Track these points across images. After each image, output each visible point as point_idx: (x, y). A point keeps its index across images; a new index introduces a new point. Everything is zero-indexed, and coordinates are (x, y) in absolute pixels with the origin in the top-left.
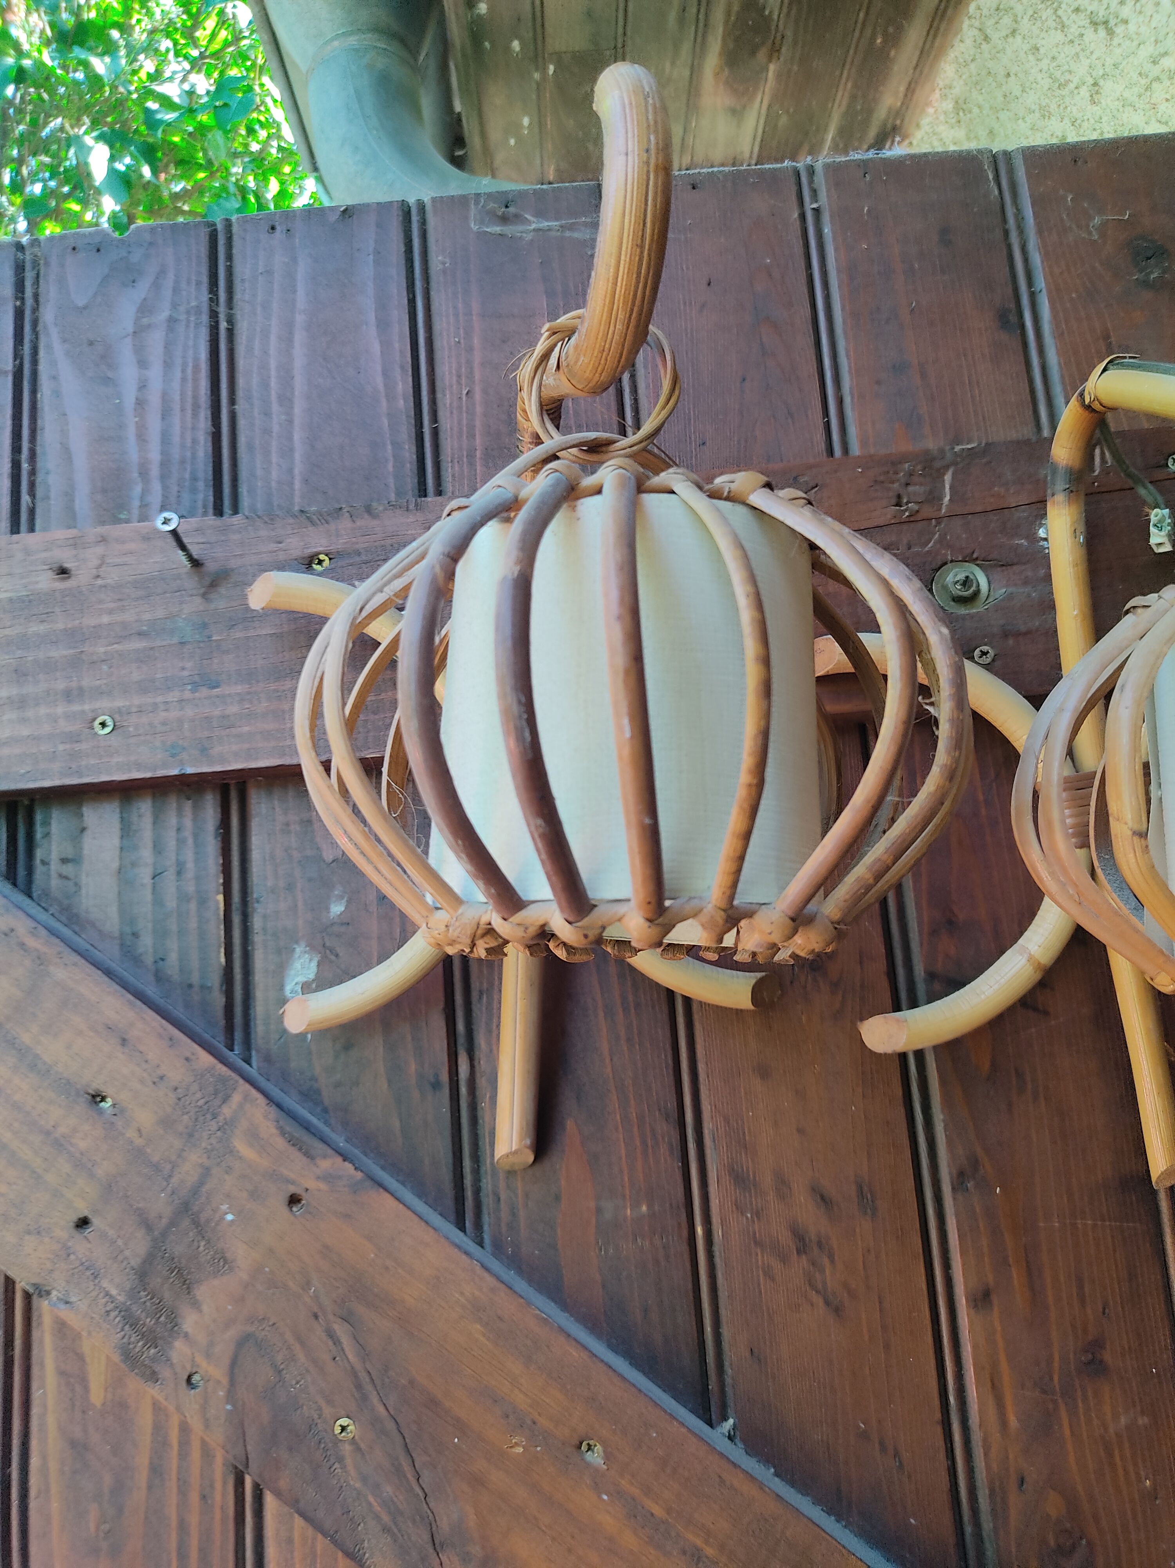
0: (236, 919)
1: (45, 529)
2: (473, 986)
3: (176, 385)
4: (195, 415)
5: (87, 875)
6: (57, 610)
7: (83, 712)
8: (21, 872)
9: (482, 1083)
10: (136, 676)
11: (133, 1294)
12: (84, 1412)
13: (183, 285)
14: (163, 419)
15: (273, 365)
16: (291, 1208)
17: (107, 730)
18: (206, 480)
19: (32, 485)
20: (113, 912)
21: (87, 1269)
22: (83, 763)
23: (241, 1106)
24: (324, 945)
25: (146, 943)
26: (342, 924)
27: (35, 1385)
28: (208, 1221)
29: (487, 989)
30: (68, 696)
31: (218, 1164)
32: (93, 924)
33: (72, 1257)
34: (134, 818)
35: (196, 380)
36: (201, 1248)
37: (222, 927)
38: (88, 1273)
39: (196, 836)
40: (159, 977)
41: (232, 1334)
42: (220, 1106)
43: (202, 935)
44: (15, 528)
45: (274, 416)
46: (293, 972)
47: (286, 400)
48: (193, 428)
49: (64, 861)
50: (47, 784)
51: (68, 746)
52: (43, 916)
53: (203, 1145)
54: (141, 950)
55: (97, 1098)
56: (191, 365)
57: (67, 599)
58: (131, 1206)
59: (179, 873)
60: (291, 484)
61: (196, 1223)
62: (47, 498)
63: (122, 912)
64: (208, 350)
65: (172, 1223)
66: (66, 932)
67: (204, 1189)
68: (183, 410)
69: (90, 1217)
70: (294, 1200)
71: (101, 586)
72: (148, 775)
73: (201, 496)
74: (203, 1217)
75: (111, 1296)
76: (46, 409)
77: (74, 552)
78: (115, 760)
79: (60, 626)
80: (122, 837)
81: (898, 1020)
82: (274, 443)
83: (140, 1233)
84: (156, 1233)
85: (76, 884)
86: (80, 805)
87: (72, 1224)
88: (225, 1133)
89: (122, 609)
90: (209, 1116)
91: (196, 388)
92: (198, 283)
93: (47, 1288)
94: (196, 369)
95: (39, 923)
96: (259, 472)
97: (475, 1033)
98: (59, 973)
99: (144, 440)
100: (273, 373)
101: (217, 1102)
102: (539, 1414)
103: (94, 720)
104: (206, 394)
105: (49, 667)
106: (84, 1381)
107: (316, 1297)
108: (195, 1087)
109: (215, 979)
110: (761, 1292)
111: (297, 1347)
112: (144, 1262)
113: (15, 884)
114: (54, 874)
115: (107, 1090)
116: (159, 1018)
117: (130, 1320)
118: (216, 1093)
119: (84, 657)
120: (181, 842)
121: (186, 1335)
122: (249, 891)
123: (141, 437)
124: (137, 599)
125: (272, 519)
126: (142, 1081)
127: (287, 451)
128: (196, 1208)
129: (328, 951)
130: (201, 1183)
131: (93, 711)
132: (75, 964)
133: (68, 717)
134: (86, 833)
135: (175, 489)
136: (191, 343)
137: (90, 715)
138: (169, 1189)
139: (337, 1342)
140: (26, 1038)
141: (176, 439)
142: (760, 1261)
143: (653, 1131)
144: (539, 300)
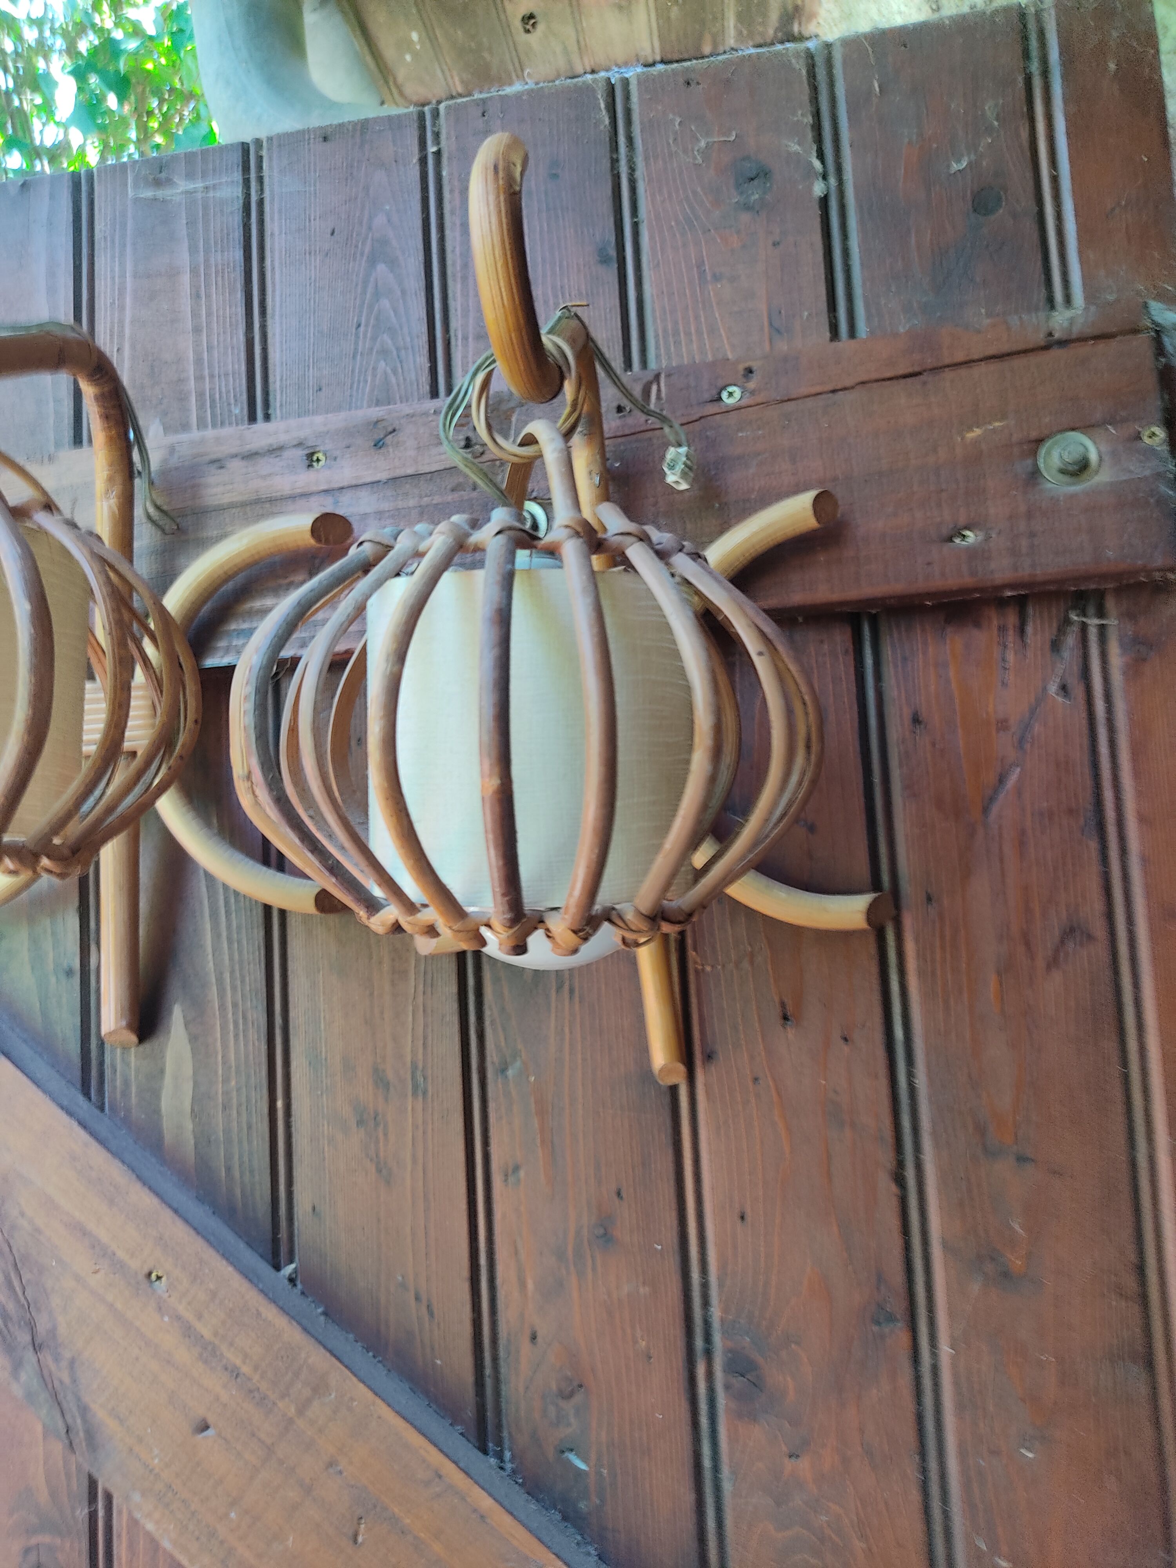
102: (118, 1247)
110: (324, 1158)
142: (326, 1132)
143: (244, 1017)
144: (184, 258)
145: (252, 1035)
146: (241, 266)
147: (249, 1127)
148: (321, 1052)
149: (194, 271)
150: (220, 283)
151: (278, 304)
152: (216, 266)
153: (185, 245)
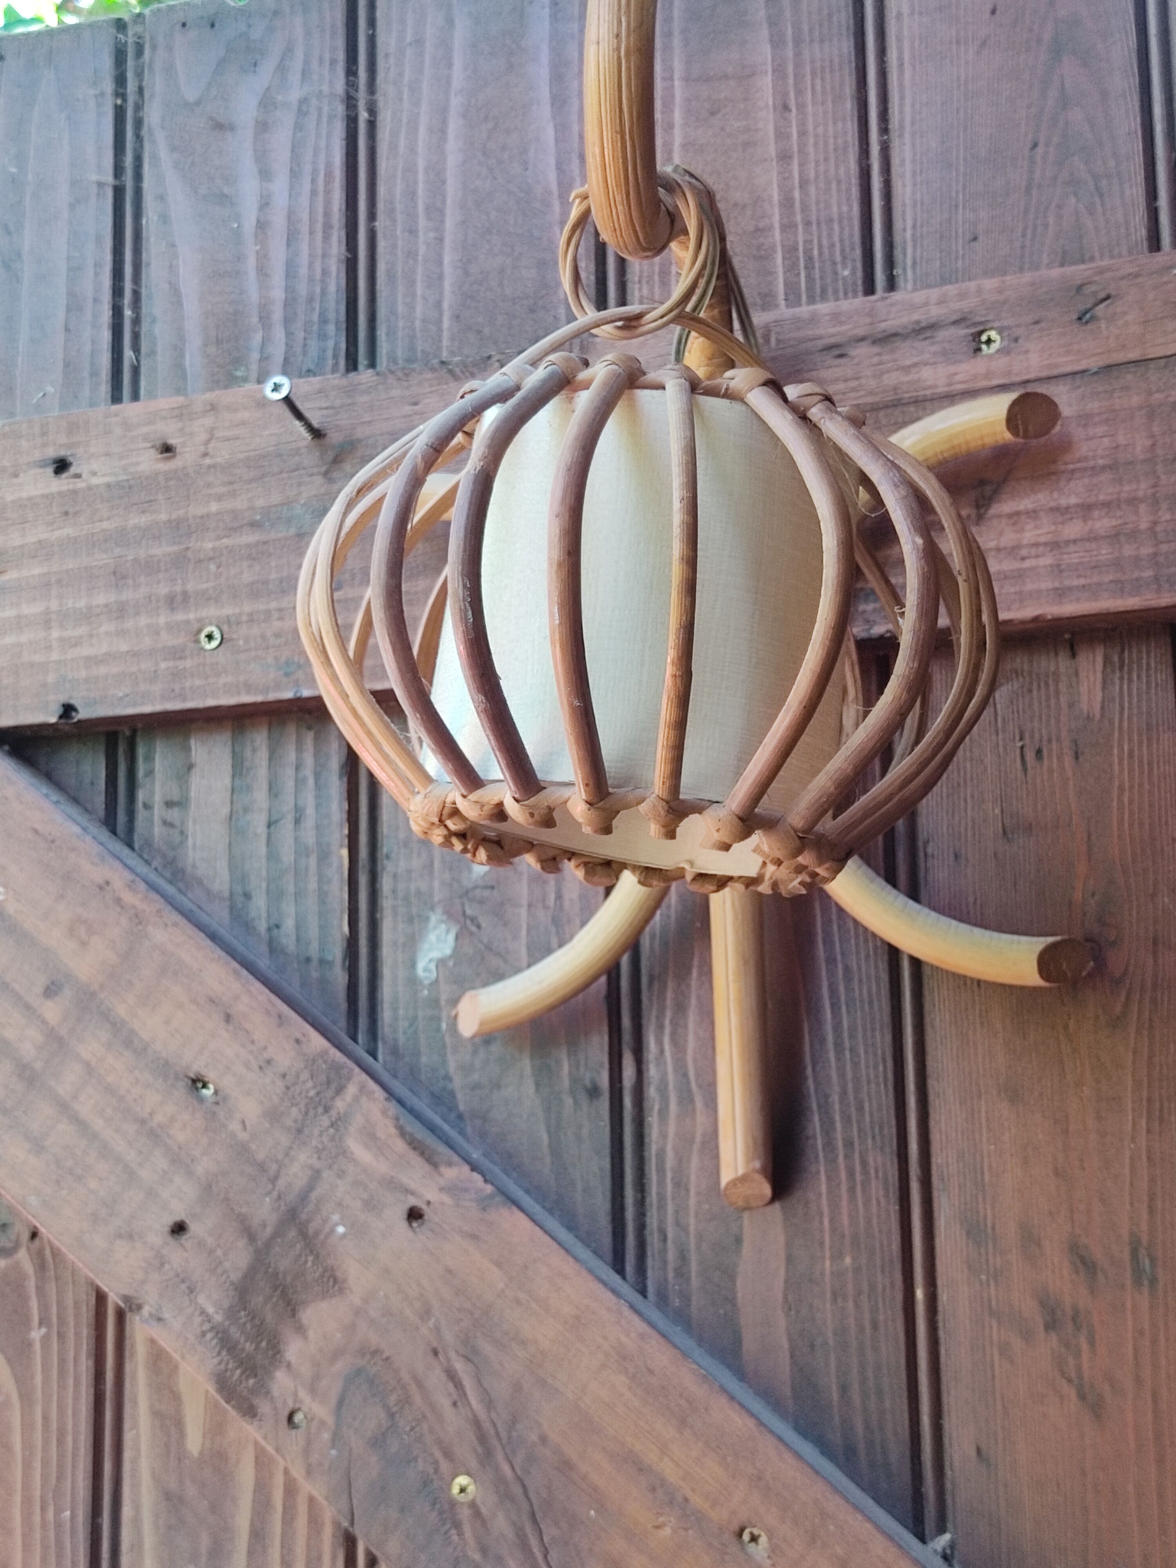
0: (363, 880)
1: (152, 395)
3: (304, 200)
4: (326, 238)
5: (195, 822)
6: (160, 497)
7: (188, 622)
8: (121, 817)
9: (649, 1092)
10: (247, 577)
11: (231, 1314)
12: (179, 1459)
13: (315, 65)
14: (288, 245)
15: (421, 164)
16: (410, 1225)
17: (215, 643)
18: (337, 322)
19: (136, 336)
20: (222, 867)
21: (183, 1281)
22: (188, 684)
23: (356, 1099)
24: (464, 912)
25: (259, 905)
26: (486, 887)
27: (127, 1425)
28: (317, 1233)
30: (171, 602)
31: (330, 1167)
32: (200, 882)
33: (167, 1267)
34: (248, 753)
35: (328, 192)
36: (309, 1264)
37: (346, 888)
38: (183, 1286)
39: (317, 775)
40: (274, 948)
41: (341, 1366)
42: (333, 1098)
43: (323, 897)
44: (116, 398)
45: (421, 234)
46: (426, 946)
47: (436, 212)
48: (324, 256)
49: (169, 804)
50: (147, 709)
51: (171, 664)
52: (142, 869)
53: (314, 1143)
54: (253, 914)
55: (198, 1082)
56: (322, 173)
57: (171, 483)
58: (232, 1210)
59: (297, 821)
60: (439, 322)
61: (303, 1234)
62: (152, 353)
63: (232, 867)
64: (344, 151)
65: (278, 1233)
66: (170, 890)
67: (313, 1195)
68: (312, 232)
69: (187, 1221)
70: (414, 1215)
71: (209, 467)
72: (259, 698)
73: (331, 344)
74: (312, 1228)
75: (207, 1315)
76: (152, 239)
77: (180, 425)
78: (223, 680)
79: (163, 517)
80: (233, 776)
82: (420, 270)
83: (242, 1243)
84: (259, 1243)
85: (182, 833)
86: (187, 736)
87: (167, 1229)
88: (338, 1130)
89: (233, 494)
90: (320, 1110)
91: (328, 203)
92: (333, 62)
93: (139, 1301)
94: (329, 176)
95: (137, 875)
96: (400, 309)
97: (644, 1029)
98: (158, 935)
99: (266, 275)
100: (421, 176)
101: (329, 1093)
102: (693, 1490)
103: (199, 631)
104: (340, 210)
105: (150, 567)
106: (179, 1424)
107: (437, 1329)
108: (305, 1075)
109: (337, 952)
110: (993, 1376)
111: (413, 1388)
112: (245, 1277)
113: (114, 832)
114: (156, 819)
115: (210, 1075)
116: (267, 991)
117: (226, 1344)
118: (329, 1083)
119: (189, 554)
120: (300, 782)
121: (289, 1365)
122: (379, 845)
123: (262, 271)
124: (250, 481)
125: (407, 375)
126: (247, 1065)
127: (436, 280)
128: (303, 1217)
129: (468, 922)
130: (310, 1187)
131: (199, 620)
132: (176, 925)
133: (171, 627)
134: (194, 770)
135: (301, 335)
136: (323, 143)
137: (196, 626)
138: (275, 1193)
139: (458, 1385)
140: (121, 1011)
141: (304, 271)
142: (995, 1337)
143: (864, 1164)
144: (764, 53)
145: (876, 1189)
146: (850, 62)
147: (875, 1326)
148: (985, 1219)
149: (779, 71)
150: (818, 88)
151: (908, 118)
152: (813, 62)
153: (765, 33)
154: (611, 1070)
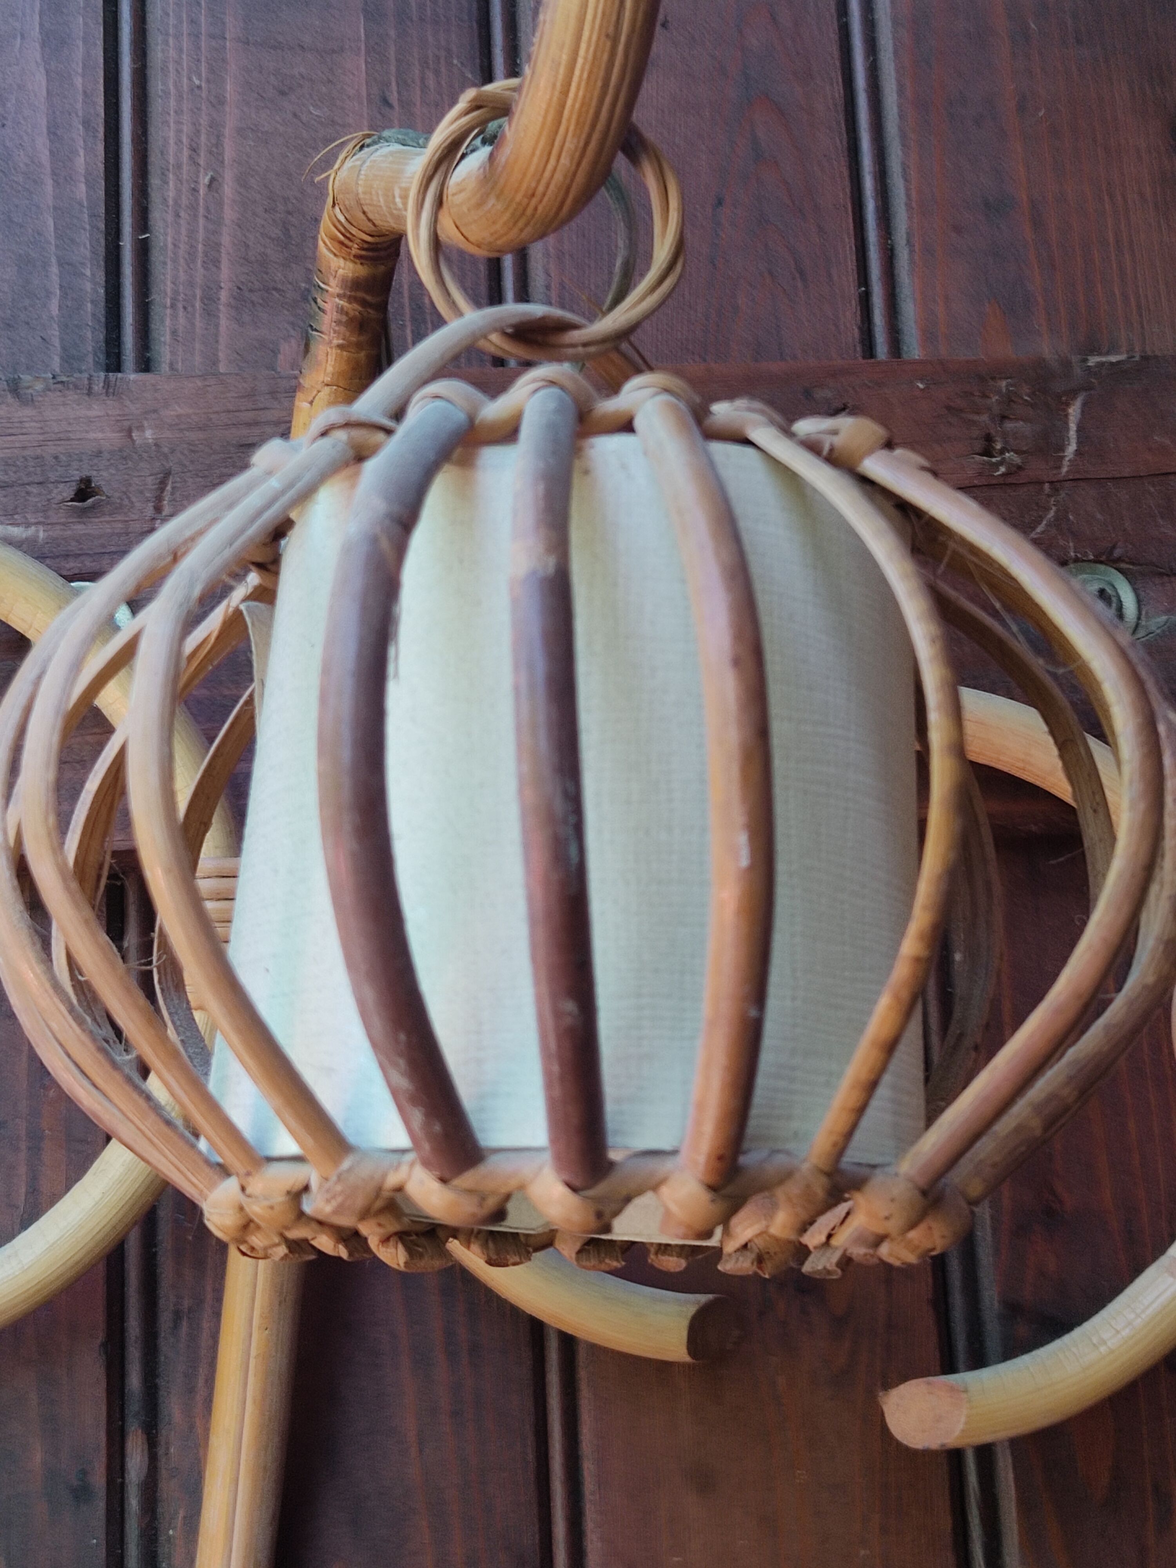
2: (162, 1302)
9: (169, 1488)
29: (190, 1310)
81: (952, 1389)
97: (162, 1393)
144: (355, 25)
154: (110, 1457)
